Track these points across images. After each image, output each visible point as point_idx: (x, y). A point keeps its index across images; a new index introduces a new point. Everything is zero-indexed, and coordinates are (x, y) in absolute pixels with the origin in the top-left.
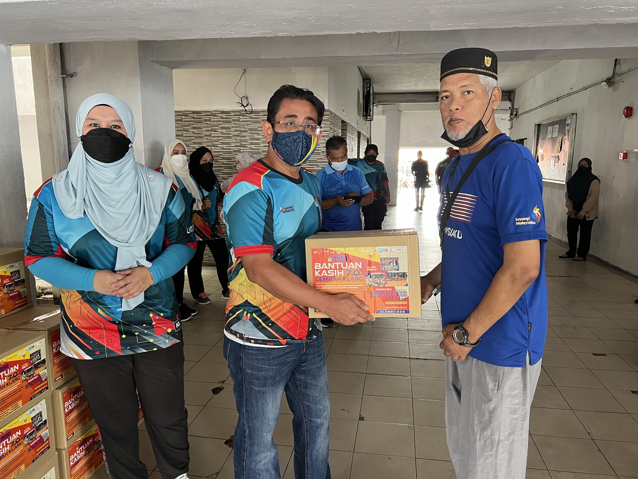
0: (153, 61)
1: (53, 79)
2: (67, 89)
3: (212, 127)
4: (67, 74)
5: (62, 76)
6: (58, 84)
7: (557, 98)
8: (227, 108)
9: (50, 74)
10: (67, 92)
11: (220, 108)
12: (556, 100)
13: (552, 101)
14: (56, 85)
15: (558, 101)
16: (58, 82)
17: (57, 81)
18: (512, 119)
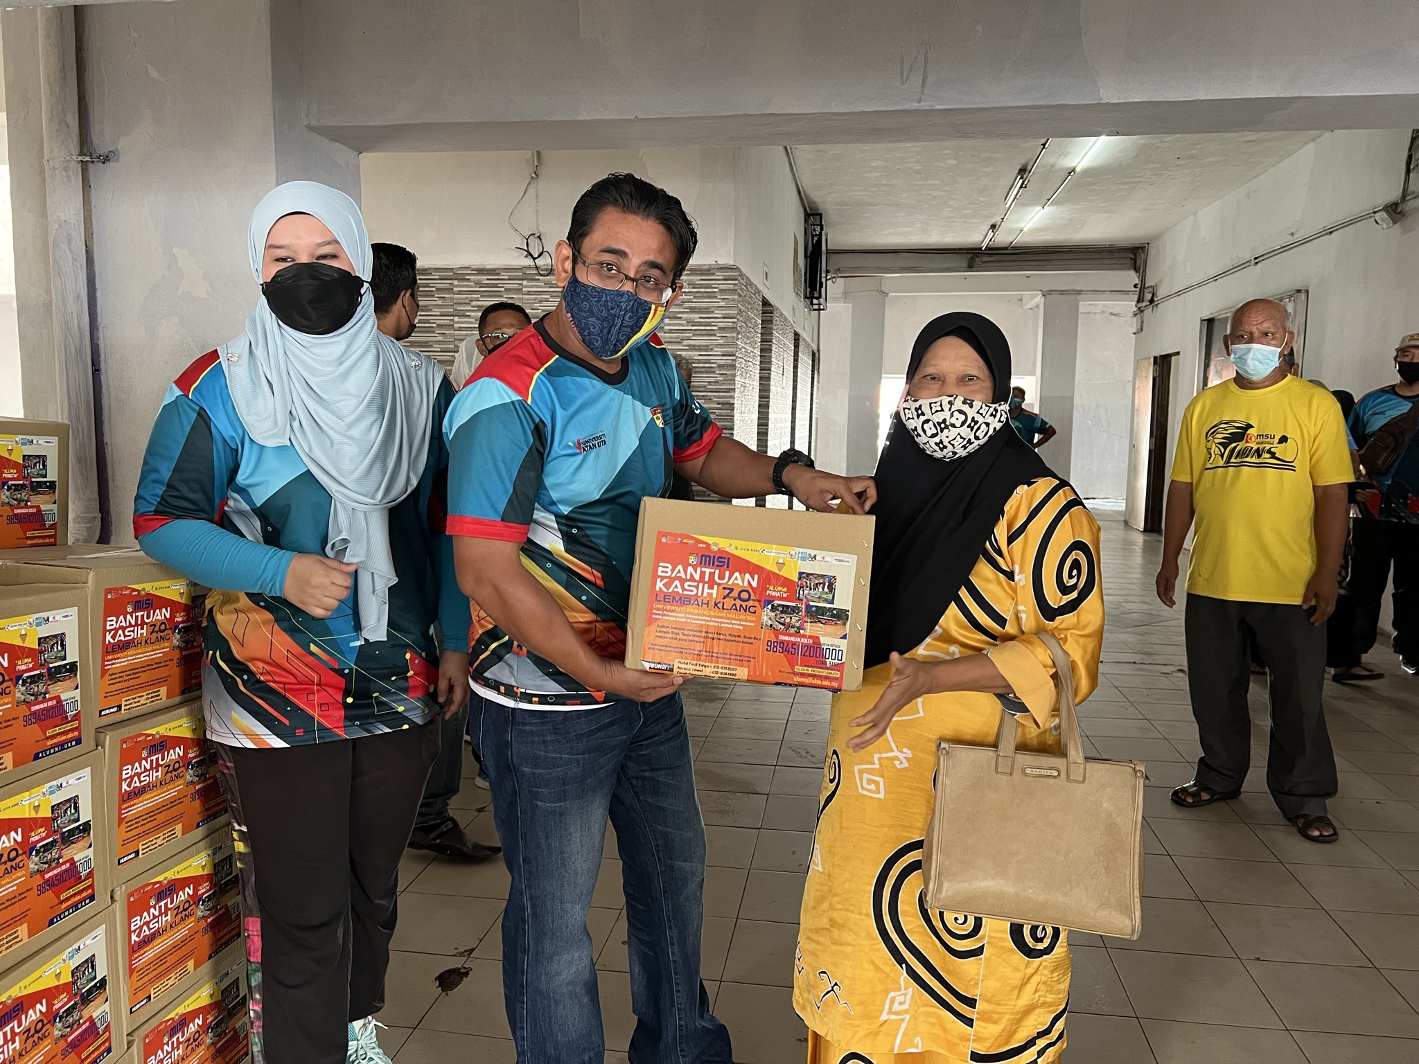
0: (310, 128)
1: (57, 166)
2: (93, 192)
3: (455, 306)
4: (94, 156)
5: (81, 158)
6: (69, 177)
7: (1256, 258)
8: (492, 262)
9: (51, 153)
10: (93, 196)
11: (476, 261)
12: (1253, 262)
13: (1243, 266)
14: (66, 180)
15: (1259, 265)
16: (71, 173)
17: (67, 171)
18: (1142, 311)
